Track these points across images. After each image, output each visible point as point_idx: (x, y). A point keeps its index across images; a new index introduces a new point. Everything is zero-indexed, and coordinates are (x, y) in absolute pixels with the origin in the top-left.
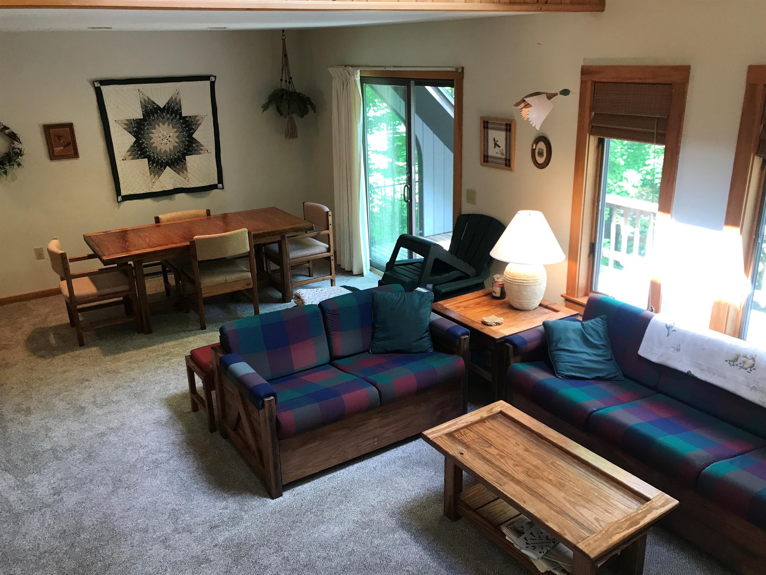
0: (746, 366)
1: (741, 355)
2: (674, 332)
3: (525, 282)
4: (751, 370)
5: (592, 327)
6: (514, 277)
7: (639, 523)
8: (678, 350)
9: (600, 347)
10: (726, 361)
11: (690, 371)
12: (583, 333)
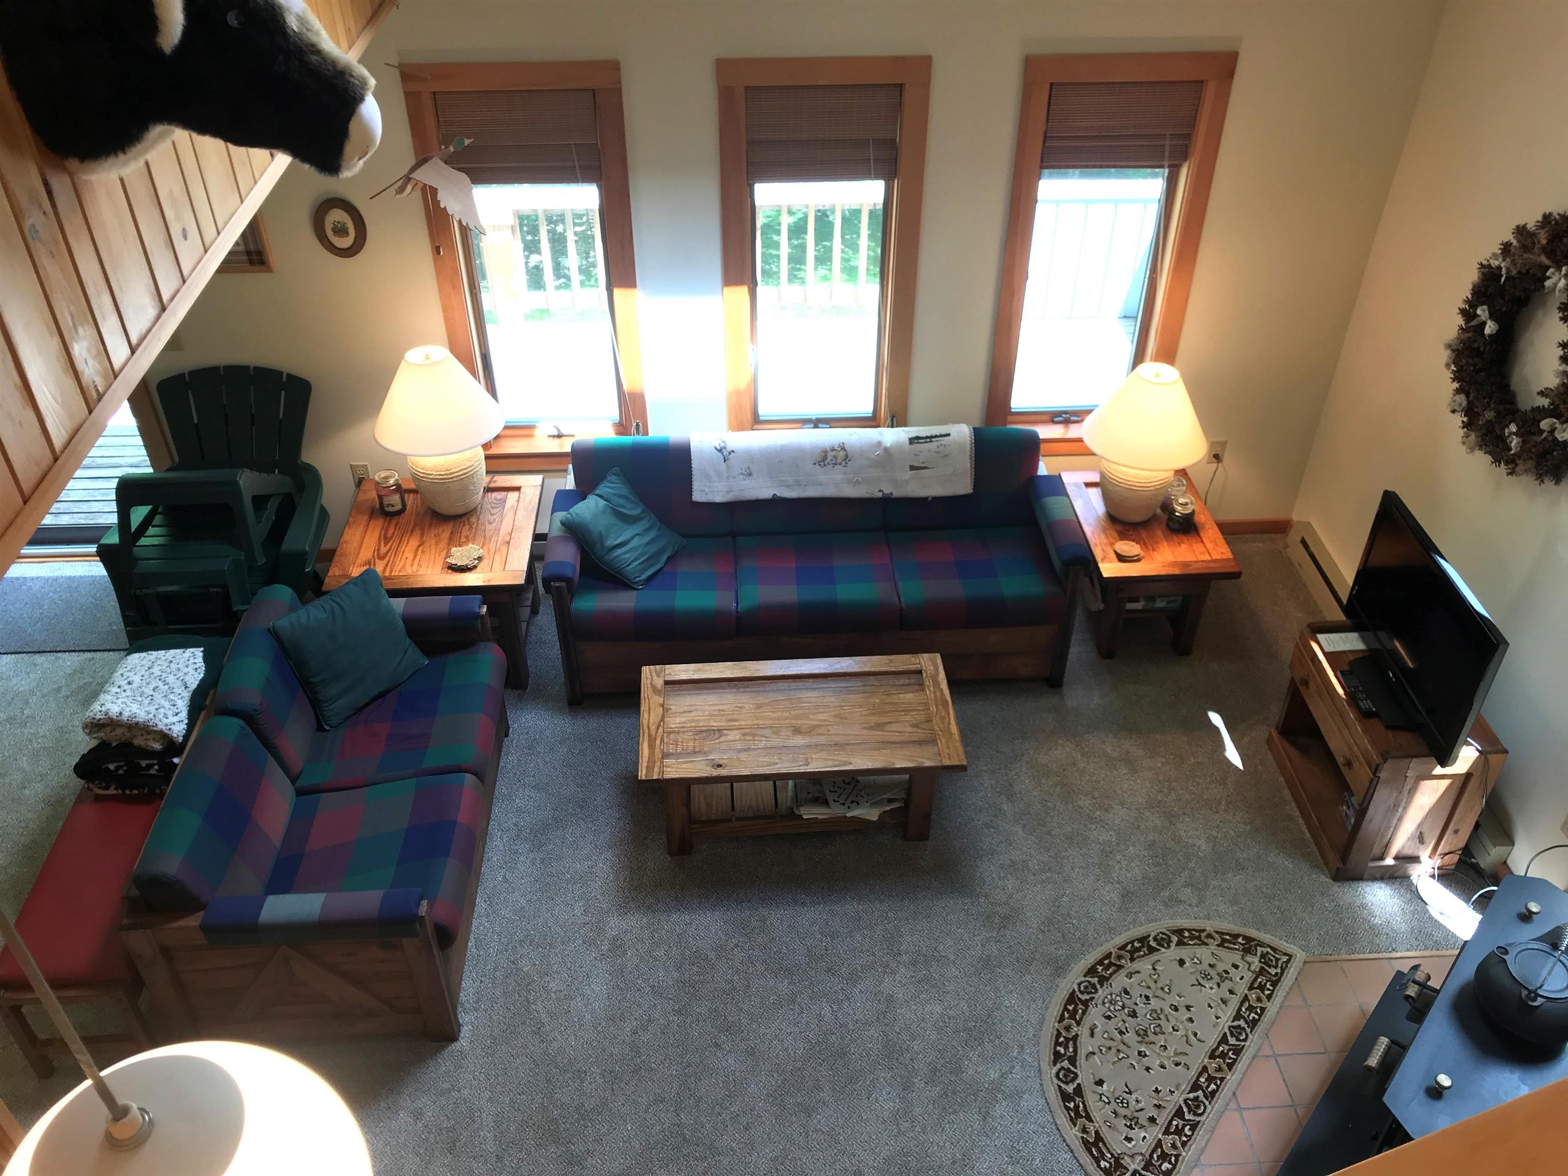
0: (839, 461)
1: (828, 450)
2: (732, 453)
3: (468, 470)
4: (846, 463)
5: (615, 495)
6: (447, 470)
7: (947, 701)
8: (750, 474)
9: (643, 515)
10: (815, 464)
11: (774, 494)
12: (612, 508)
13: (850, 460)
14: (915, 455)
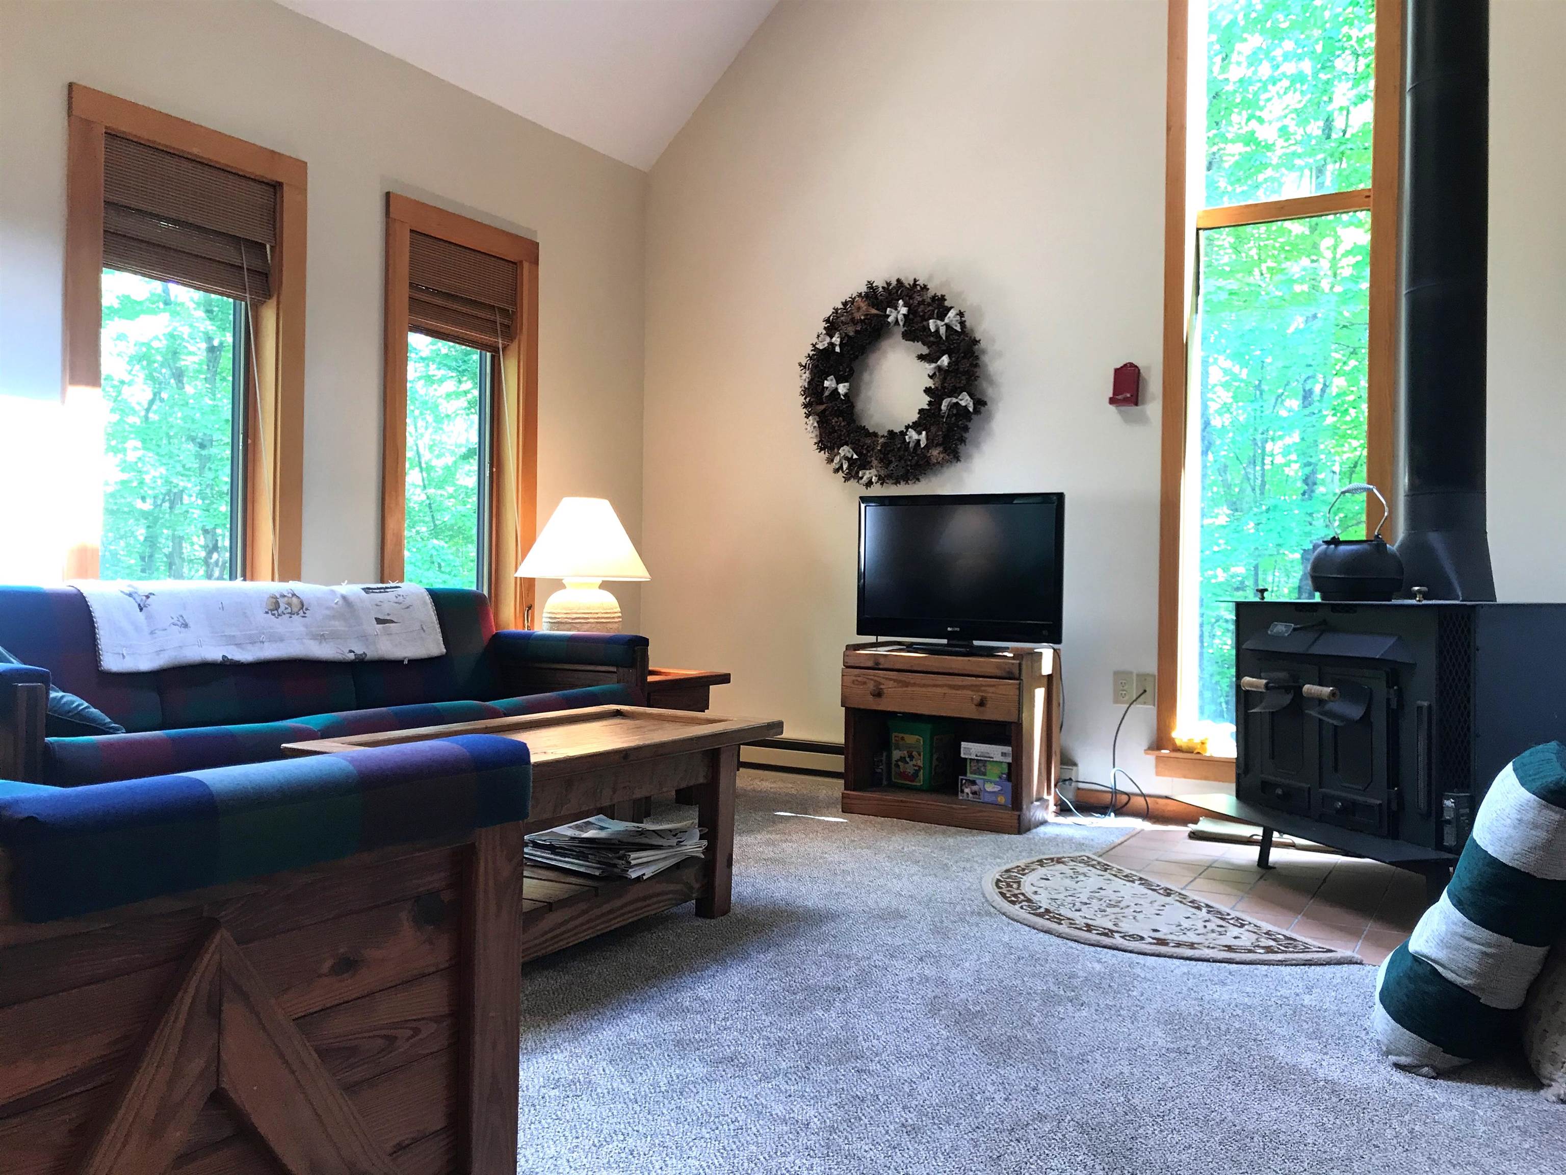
4: (306, 612)
10: (267, 613)
11: (224, 656)
13: (307, 609)
14: (377, 605)
